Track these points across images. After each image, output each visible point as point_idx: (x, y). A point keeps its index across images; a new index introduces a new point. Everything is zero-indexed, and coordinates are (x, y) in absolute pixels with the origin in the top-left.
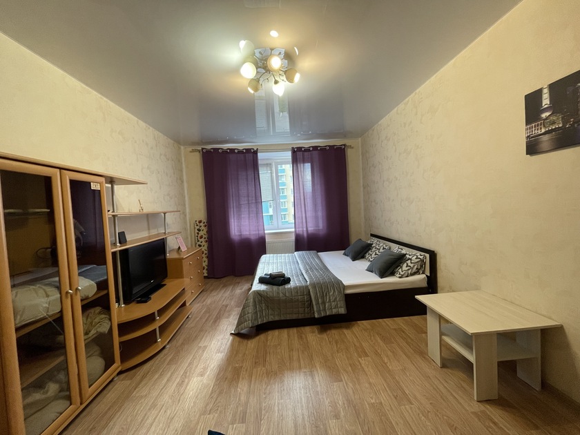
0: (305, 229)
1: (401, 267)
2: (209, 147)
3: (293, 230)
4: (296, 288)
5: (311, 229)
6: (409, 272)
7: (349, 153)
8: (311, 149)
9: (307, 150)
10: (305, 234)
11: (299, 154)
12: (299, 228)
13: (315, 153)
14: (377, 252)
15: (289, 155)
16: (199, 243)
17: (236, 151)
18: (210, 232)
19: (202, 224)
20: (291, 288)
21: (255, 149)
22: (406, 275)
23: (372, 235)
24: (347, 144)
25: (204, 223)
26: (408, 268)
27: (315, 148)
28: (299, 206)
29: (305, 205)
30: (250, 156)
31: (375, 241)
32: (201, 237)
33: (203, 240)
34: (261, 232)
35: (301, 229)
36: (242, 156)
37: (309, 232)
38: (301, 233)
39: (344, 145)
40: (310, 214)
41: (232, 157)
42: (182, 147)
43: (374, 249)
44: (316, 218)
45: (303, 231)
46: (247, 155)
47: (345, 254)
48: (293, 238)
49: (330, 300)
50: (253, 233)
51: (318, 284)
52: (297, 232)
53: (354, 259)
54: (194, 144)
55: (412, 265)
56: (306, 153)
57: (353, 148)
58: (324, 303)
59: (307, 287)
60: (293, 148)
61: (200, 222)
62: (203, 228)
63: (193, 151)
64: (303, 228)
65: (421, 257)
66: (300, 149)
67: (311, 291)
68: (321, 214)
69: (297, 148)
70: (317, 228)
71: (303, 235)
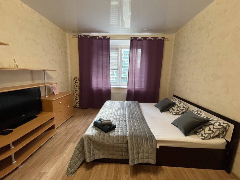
0: (133, 87)
1: (204, 130)
2: (82, 34)
3: (126, 87)
4: (118, 136)
5: (137, 87)
6: (212, 135)
7: (166, 43)
8: (143, 39)
9: (140, 40)
10: (133, 90)
11: (135, 42)
12: (130, 86)
13: (145, 42)
14: (179, 108)
15: (129, 42)
16: (75, 89)
17: (97, 38)
18: (81, 84)
19: (77, 79)
20: (113, 137)
21: (109, 37)
22: (209, 137)
23: (174, 96)
24: (165, 37)
25: (78, 79)
26: (211, 132)
27: (145, 38)
28: (131, 74)
29: (135, 73)
30: (105, 42)
31: (177, 100)
32: (77, 86)
33: (77, 88)
34: (108, 86)
35: (131, 87)
36: (101, 41)
37: (136, 89)
38: (131, 89)
39: (164, 38)
40: (137, 79)
41: (95, 42)
42: (67, 34)
43: (176, 107)
44: (141, 81)
45: (132, 88)
46: (103, 41)
47: (156, 106)
48: (126, 92)
49: (143, 151)
50: (104, 86)
51: (135, 136)
52: (129, 89)
53: (162, 111)
54: (74, 32)
55: (214, 130)
56: (139, 42)
57: (168, 40)
58: (138, 153)
59: (126, 137)
60: (131, 38)
61: (76, 78)
62: (78, 81)
63: (74, 36)
64: (132, 86)
65: (224, 125)
66: (135, 38)
67: (129, 141)
68: (144, 79)
69: (134, 38)
70: (141, 88)
71: (132, 91)
